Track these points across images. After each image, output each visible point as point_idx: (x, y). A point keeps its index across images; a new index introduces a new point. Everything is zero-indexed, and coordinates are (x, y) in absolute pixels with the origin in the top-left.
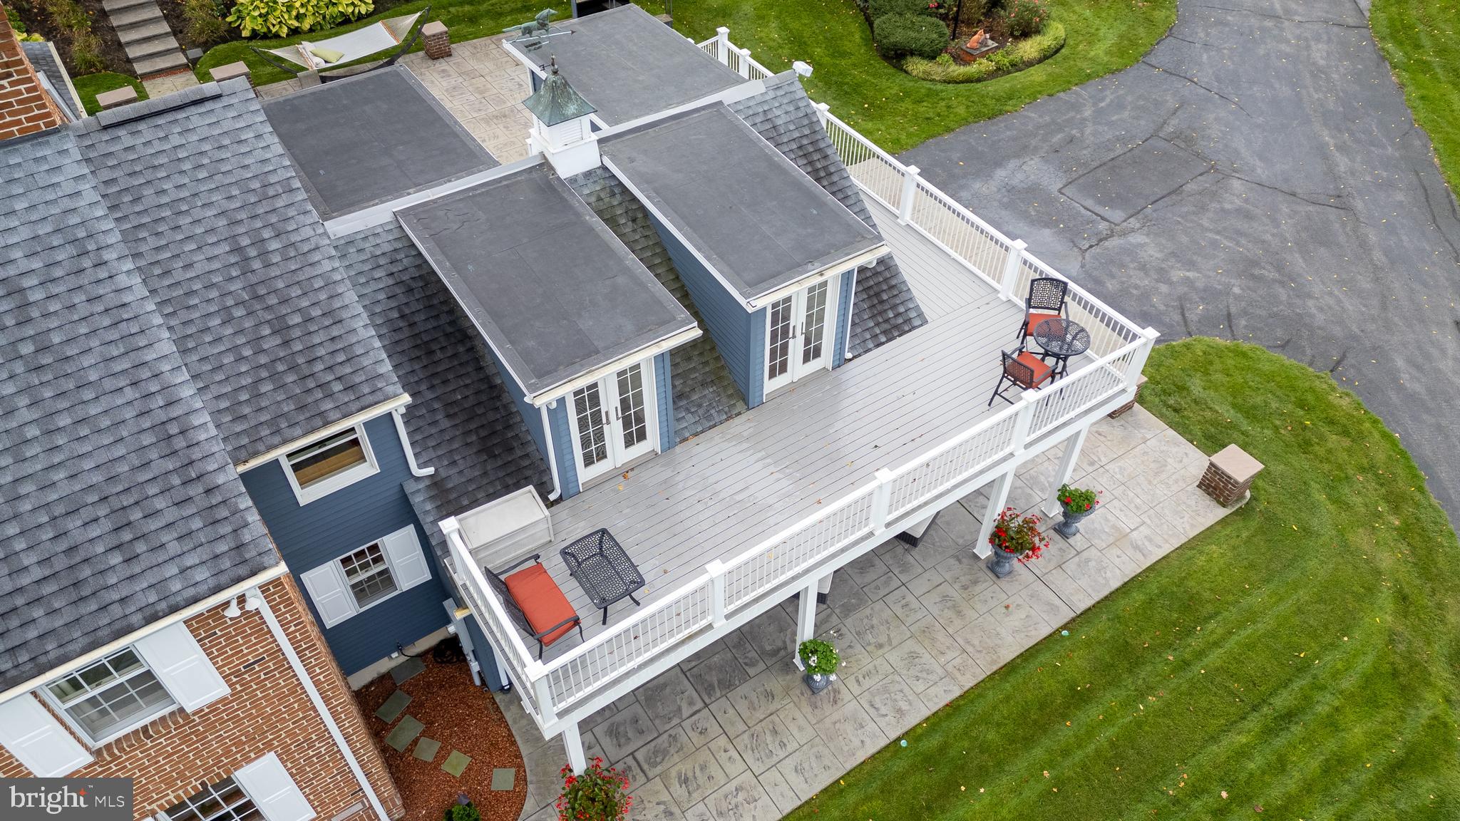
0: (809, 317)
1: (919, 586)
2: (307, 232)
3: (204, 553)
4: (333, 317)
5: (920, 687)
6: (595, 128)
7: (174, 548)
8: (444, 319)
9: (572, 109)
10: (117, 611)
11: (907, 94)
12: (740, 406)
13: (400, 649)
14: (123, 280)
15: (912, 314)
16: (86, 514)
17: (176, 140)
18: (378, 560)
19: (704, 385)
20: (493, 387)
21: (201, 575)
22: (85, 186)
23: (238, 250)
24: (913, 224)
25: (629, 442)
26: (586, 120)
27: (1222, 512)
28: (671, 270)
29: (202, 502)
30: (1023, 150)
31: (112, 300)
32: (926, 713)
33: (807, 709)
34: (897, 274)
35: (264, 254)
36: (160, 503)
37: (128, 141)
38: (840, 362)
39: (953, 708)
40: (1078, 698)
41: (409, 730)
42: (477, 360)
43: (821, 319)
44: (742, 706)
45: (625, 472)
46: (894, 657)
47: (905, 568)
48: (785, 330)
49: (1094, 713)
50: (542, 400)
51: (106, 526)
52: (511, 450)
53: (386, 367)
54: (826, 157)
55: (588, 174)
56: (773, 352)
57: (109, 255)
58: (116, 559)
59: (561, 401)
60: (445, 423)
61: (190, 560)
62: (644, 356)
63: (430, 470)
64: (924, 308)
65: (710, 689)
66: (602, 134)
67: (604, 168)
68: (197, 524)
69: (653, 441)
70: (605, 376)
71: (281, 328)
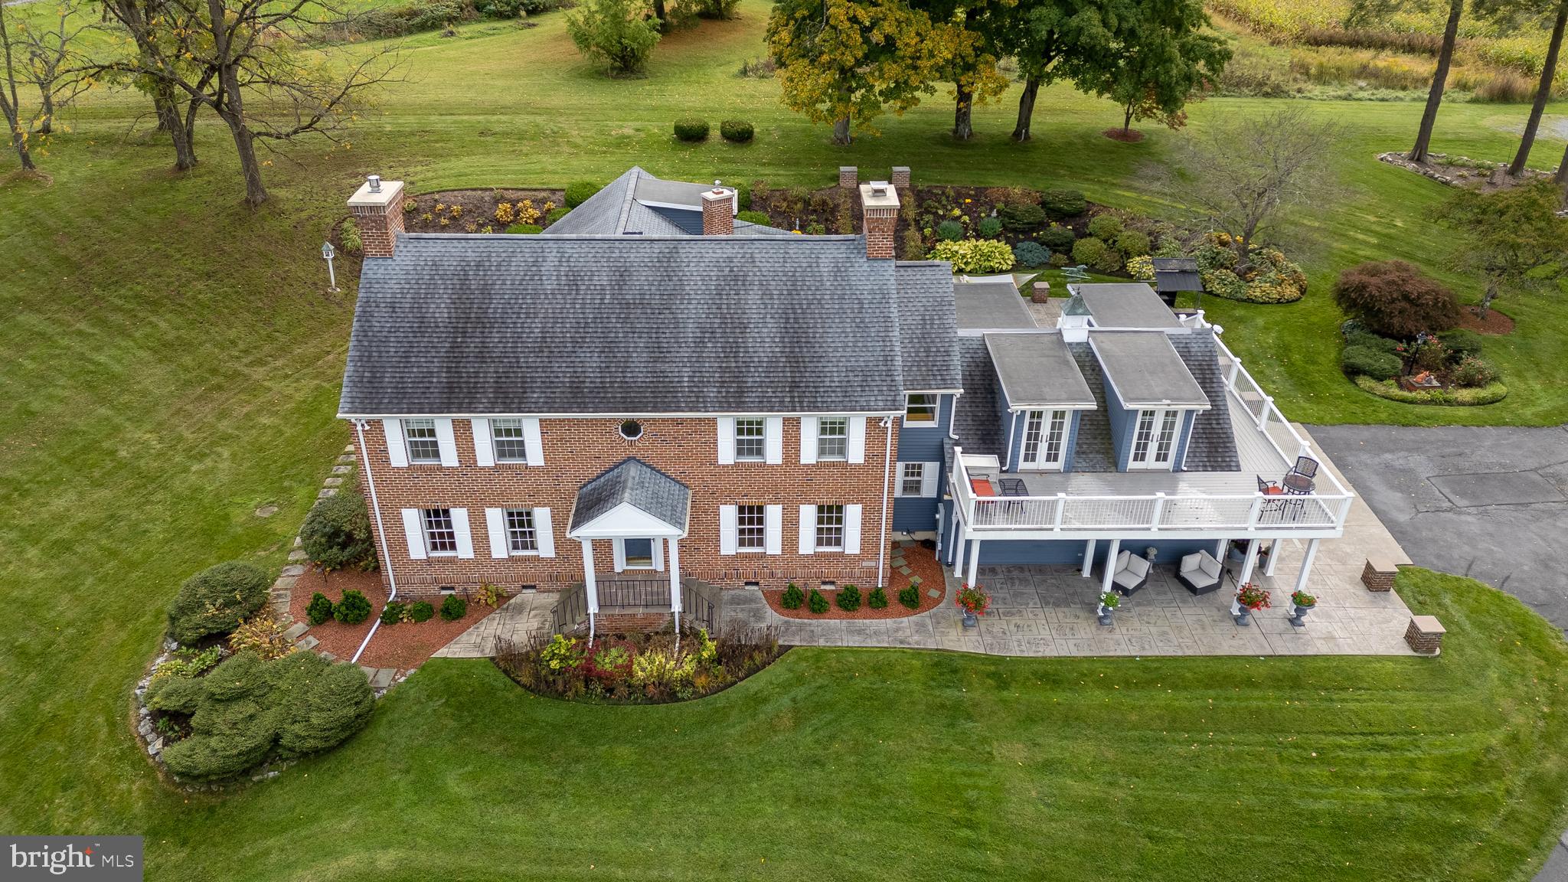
0: (1163, 434)
1: (1185, 611)
2: (950, 321)
3: (884, 398)
4: (947, 353)
5: (1161, 644)
6: (1090, 324)
7: (876, 393)
8: (987, 382)
9: (1080, 311)
10: (854, 403)
11: (1347, 396)
12: (1113, 468)
13: (909, 532)
14: (892, 310)
15: (1233, 464)
16: (856, 373)
17: (918, 277)
18: (919, 474)
19: (1098, 452)
20: (996, 416)
21: (881, 403)
22: (892, 278)
23: (924, 320)
24: (1265, 432)
25: (1048, 459)
26: (1086, 318)
27: (1411, 653)
28: (1103, 397)
29: (889, 383)
30: (1416, 448)
31: (886, 314)
32: (1157, 653)
33: (1093, 629)
34: (1232, 442)
35: (932, 324)
36: (877, 378)
37: (902, 273)
38: (1177, 469)
39: (1175, 658)
40: (1250, 683)
41: (901, 562)
42: (994, 402)
43: (1170, 438)
44: (1060, 615)
45: (1042, 473)
46: (1153, 630)
47: (1184, 601)
48: (1147, 435)
49: (1256, 693)
50: (1015, 408)
51: (860, 378)
52: (994, 443)
53: (960, 377)
54: (1214, 374)
55: (1078, 344)
56: (1138, 445)
57: (891, 301)
58: (859, 389)
59: (1023, 412)
60: (970, 422)
61: (879, 398)
62: (1068, 407)
63: (957, 437)
64: (1241, 463)
65: (1048, 603)
66: (1092, 329)
67: (1088, 343)
68: (885, 388)
69: (1059, 465)
70: (1048, 409)
71: (928, 351)
